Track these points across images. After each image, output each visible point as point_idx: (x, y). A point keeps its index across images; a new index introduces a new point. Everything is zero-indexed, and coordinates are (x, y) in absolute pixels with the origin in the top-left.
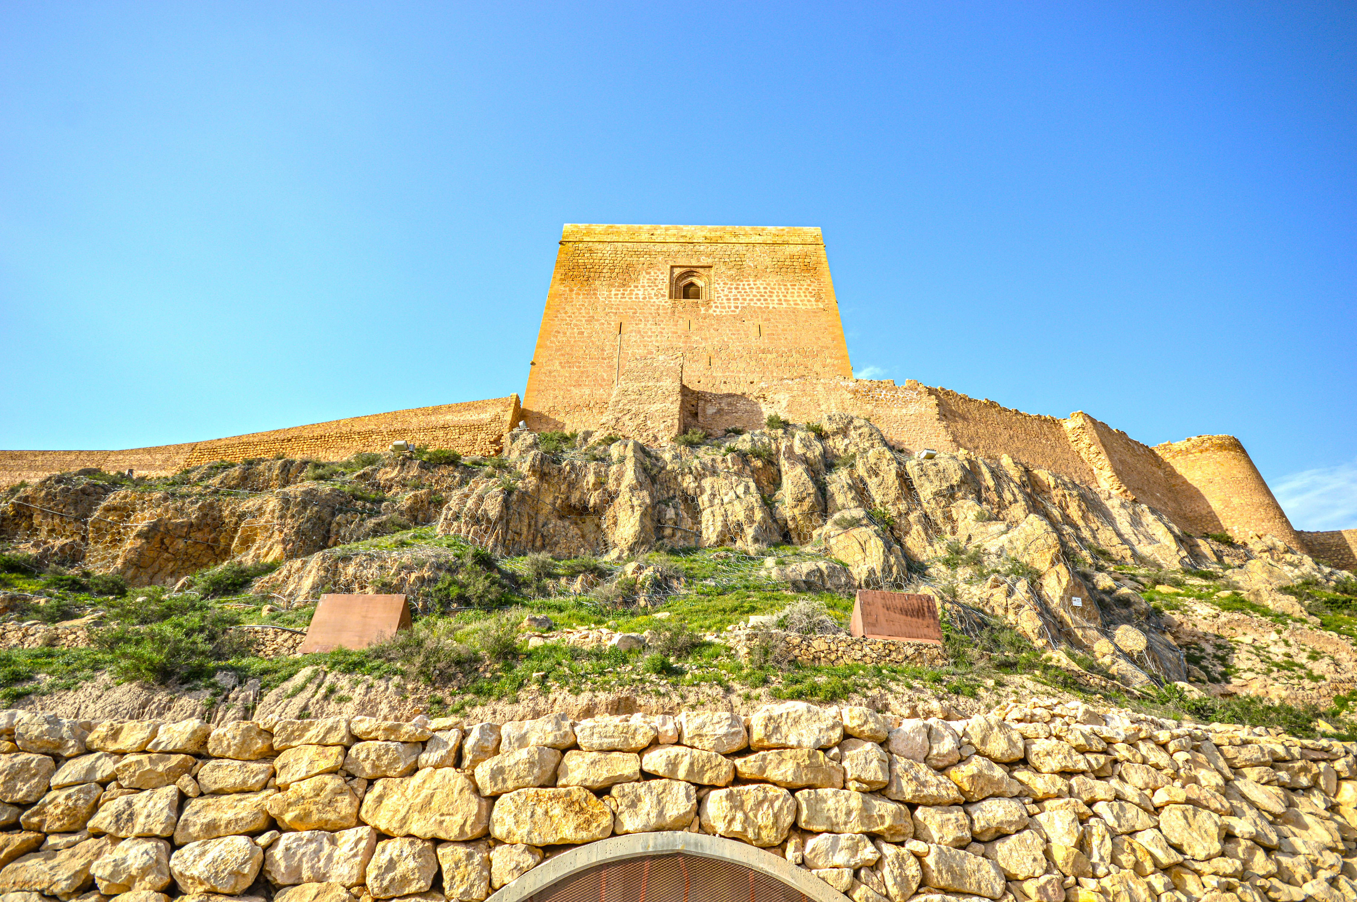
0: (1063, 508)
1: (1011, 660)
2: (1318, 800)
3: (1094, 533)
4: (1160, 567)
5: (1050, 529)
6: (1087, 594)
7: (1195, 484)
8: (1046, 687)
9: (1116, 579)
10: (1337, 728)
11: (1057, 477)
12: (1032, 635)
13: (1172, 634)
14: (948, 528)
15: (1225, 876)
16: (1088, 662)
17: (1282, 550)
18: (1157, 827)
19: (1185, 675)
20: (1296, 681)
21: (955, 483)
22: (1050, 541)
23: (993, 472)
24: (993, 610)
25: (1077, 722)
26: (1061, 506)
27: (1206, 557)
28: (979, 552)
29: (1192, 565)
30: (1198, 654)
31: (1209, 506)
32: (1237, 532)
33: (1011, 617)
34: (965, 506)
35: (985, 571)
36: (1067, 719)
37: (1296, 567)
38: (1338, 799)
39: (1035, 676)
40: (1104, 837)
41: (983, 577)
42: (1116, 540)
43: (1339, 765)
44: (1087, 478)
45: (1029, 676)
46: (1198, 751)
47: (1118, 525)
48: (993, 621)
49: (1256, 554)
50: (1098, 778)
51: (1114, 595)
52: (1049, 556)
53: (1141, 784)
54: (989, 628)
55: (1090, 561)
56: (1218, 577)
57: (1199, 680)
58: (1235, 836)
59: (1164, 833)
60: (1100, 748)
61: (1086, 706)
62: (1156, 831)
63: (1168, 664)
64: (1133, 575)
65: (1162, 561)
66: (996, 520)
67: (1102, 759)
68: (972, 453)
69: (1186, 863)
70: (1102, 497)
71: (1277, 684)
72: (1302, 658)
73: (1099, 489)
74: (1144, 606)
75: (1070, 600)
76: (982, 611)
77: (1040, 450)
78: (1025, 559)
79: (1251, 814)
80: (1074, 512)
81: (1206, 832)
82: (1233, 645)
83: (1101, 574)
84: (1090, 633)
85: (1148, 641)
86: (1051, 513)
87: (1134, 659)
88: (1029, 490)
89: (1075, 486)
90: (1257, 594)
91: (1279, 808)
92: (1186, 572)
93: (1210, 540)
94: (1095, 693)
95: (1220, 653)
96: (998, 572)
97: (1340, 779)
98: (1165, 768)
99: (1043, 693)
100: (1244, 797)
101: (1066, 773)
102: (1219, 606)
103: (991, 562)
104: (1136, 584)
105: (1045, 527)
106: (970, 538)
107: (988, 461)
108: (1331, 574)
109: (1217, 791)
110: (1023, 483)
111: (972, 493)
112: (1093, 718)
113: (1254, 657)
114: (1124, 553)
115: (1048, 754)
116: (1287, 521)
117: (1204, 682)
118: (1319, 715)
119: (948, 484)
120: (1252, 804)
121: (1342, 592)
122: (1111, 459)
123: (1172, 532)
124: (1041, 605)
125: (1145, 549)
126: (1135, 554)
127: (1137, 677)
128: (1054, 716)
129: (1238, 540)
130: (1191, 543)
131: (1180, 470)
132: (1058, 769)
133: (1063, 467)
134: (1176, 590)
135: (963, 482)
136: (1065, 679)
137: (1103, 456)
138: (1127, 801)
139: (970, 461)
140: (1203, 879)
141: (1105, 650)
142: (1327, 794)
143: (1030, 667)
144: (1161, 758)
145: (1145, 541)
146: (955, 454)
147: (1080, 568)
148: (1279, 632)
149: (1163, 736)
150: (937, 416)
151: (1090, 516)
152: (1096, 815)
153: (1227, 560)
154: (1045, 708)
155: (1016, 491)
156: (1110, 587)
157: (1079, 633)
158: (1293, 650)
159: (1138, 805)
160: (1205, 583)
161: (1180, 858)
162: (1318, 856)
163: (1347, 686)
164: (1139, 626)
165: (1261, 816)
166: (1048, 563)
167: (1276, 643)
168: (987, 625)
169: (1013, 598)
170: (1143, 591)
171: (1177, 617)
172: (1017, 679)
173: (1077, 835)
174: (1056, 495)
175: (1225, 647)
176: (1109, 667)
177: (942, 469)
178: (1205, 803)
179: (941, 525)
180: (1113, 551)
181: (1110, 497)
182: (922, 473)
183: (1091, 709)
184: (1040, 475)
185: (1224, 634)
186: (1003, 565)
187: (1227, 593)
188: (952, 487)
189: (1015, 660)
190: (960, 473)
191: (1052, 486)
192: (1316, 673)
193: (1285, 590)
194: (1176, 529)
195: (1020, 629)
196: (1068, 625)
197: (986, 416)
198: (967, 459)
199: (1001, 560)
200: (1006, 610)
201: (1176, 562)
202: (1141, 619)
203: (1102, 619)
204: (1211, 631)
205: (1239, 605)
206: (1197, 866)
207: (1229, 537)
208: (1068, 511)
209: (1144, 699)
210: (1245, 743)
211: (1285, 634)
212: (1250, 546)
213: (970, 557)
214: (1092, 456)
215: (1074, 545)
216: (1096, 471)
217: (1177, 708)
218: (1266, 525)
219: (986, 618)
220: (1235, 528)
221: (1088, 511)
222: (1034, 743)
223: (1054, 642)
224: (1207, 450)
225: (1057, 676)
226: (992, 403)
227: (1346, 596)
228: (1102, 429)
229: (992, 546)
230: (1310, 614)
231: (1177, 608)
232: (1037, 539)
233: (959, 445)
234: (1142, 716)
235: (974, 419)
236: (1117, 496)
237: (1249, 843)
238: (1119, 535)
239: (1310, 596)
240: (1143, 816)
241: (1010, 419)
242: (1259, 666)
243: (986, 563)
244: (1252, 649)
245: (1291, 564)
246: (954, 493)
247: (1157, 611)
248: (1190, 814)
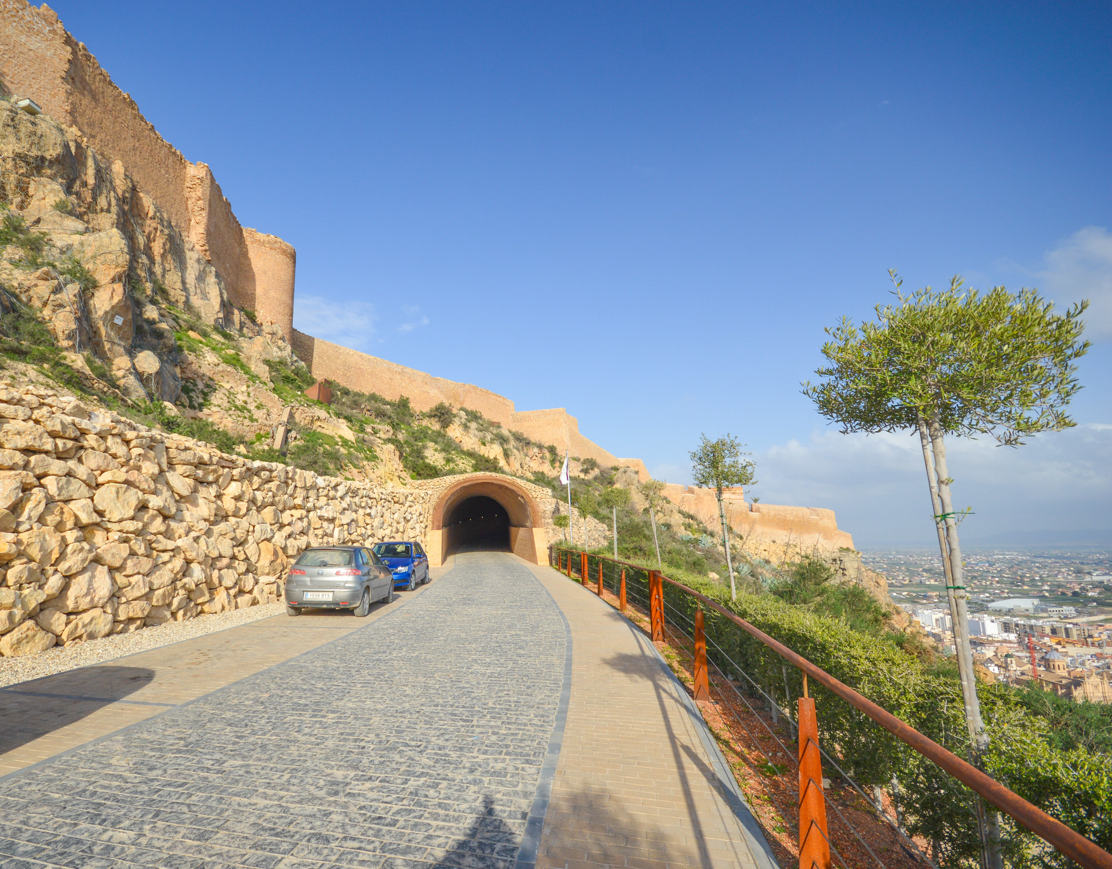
0: (149, 240)
1: (24, 348)
2: (213, 490)
3: (164, 271)
4: (200, 318)
5: (126, 250)
6: (130, 317)
7: (255, 270)
8: (48, 379)
9: (162, 315)
10: (248, 452)
11: (158, 209)
12: (60, 334)
13: (181, 368)
14: (17, 200)
15: (127, 532)
16: (102, 370)
17: (279, 337)
18: (92, 499)
19: (174, 399)
20: (241, 419)
21: (49, 157)
22: (121, 260)
23: (99, 172)
24: (30, 300)
25: (63, 413)
26: (148, 237)
27: (234, 324)
28: (42, 239)
29: (221, 325)
30: (191, 387)
31: (255, 290)
32: (262, 314)
33: (47, 313)
34: (49, 187)
35: (40, 260)
36: (54, 409)
37: (281, 350)
38: (225, 492)
39: (44, 368)
40: (40, 502)
41: (34, 264)
42: (179, 285)
43: (236, 472)
44: (183, 225)
45: (35, 367)
46: (151, 449)
47: (187, 274)
48: (24, 309)
49: (264, 333)
50: (59, 458)
51: (154, 326)
52: (113, 273)
53: (94, 466)
54: (16, 314)
55: (149, 292)
56: (233, 340)
57: (182, 405)
58: (148, 508)
59: (95, 502)
60: (73, 435)
61: (78, 402)
62: (89, 500)
63: (166, 389)
64: (177, 317)
65: (203, 315)
66: (77, 217)
67: (70, 444)
68: (85, 139)
69: (102, 524)
70: (187, 246)
71: (229, 419)
72: (252, 407)
73: (187, 239)
74: (172, 342)
75: (113, 316)
76: (17, 297)
77: (155, 177)
78: (89, 266)
79: (166, 493)
80: (157, 247)
81: (128, 503)
82: (217, 387)
83: (152, 306)
84: (116, 348)
85: (161, 368)
86: (137, 238)
87: (141, 378)
88: (126, 208)
89: (170, 226)
90: (249, 358)
91: (185, 492)
92: (216, 329)
93: (242, 313)
94: (93, 395)
95: (206, 390)
96: (54, 267)
97: (232, 480)
98: (120, 457)
99: (42, 384)
100: (167, 483)
101: (28, 451)
102: (223, 358)
103: (50, 254)
104: (175, 324)
105: (122, 246)
106: (38, 221)
107: (99, 157)
108: (296, 361)
109: (151, 477)
110: (124, 198)
111: (63, 178)
112: (79, 412)
113: (225, 398)
114: (180, 297)
115: (19, 433)
116: (292, 320)
117: (185, 407)
118: (242, 442)
119: (39, 154)
120: (170, 488)
121: (295, 374)
122: (209, 220)
123: (222, 297)
124: (83, 312)
125: (196, 301)
126: (187, 303)
127: (137, 392)
128: (43, 404)
129: (259, 320)
130: (230, 310)
131: (251, 254)
132: (23, 446)
133: (168, 204)
134: (201, 339)
135: (58, 161)
136: (71, 377)
137: (204, 214)
138: (75, 477)
139: (78, 146)
140: (109, 534)
141: (122, 365)
142: (220, 488)
143: (41, 359)
144: (120, 450)
145: (199, 295)
146: (64, 126)
147: (137, 295)
148: (248, 387)
149: (130, 435)
150: (63, 74)
151: (169, 257)
152: (41, 486)
153: (245, 330)
154: (37, 396)
155: (114, 202)
156: (154, 319)
157: (107, 346)
158: (249, 400)
159: (84, 481)
160: (222, 340)
161: (99, 519)
162: (195, 523)
163: (267, 428)
164: (160, 356)
165: (172, 496)
166: (109, 279)
167: (243, 392)
168: (14, 311)
169: (58, 296)
170: (177, 331)
171: (191, 357)
172: (21, 366)
173: (13, 499)
174: (150, 225)
175: (211, 387)
176: (119, 379)
177: (39, 133)
178: (137, 484)
179: (9, 193)
180: (172, 293)
181: (192, 250)
182: (10, 123)
183: (82, 405)
184: (144, 200)
185: (216, 379)
186: (62, 263)
187: (232, 352)
188: (43, 159)
189: (28, 349)
190: (59, 150)
191: (150, 215)
192: (255, 417)
193: (267, 362)
194: (225, 296)
195: (50, 326)
196: (100, 336)
197: (120, 112)
198: (76, 141)
199: (64, 257)
200: (45, 304)
201: (212, 319)
202: (165, 350)
203: (133, 341)
204: (208, 374)
205: (234, 362)
206: (109, 525)
207: (255, 316)
208: (152, 244)
209: (133, 408)
210: (187, 449)
211: (251, 389)
212: (264, 327)
213: (29, 240)
214: (196, 208)
215: (143, 274)
216: (193, 223)
217: (154, 419)
218: (280, 317)
219: (18, 304)
220: (262, 311)
221: (170, 252)
222: (8, 423)
223: (80, 346)
224: (275, 249)
225: (64, 373)
226: (132, 102)
227: (296, 377)
228: (216, 190)
229: (60, 240)
230: (271, 381)
231: (194, 351)
232: (110, 253)
233: (74, 122)
234: (123, 419)
235: (105, 106)
236: (198, 252)
237: (155, 512)
238: (184, 282)
239: (277, 370)
240: (84, 489)
241: (143, 131)
242: (226, 405)
243: (44, 253)
244: (227, 393)
245: (279, 347)
246: (42, 167)
247: (180, 349)
248: (121, 491)
